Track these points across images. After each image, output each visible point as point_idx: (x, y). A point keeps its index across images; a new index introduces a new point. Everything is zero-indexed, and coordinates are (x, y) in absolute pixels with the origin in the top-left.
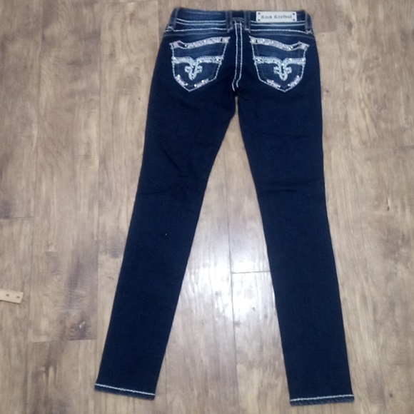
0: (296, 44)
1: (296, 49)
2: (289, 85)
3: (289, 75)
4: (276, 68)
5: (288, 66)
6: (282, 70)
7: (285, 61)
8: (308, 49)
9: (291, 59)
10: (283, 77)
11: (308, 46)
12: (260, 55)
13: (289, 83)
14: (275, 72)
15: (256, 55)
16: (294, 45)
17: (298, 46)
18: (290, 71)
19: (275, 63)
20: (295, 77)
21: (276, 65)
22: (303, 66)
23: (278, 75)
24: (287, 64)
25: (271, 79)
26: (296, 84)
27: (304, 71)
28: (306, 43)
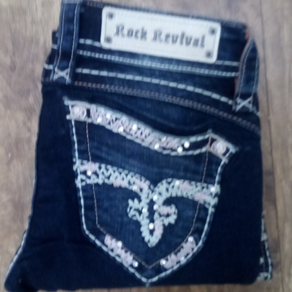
0: (200, 138)
1: (197, 152)
2: (163, 262)
3: (168, 229)
4: (133, 204)
5: (168, 202)
6: (151, 212)
7: (162, 186)
8: (233, 158)
9: (177, 183)
10: (152, 232)
11: (233, 149)
12: (96, 159)
13: (165, 255)
14: (131, 213)
15: (84, 156)
16: (193, 139)
17: (204, 143)
18: (172, 219)
19: (135, 188)
20: (184, 238)
21: (135, 196)
22: (211, 210)
23: (138, 225)
24: (166, 195)
25: (116, 236)
26: (183, 260)
27: (212, 224)
28: (229, 138)
